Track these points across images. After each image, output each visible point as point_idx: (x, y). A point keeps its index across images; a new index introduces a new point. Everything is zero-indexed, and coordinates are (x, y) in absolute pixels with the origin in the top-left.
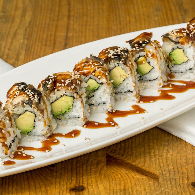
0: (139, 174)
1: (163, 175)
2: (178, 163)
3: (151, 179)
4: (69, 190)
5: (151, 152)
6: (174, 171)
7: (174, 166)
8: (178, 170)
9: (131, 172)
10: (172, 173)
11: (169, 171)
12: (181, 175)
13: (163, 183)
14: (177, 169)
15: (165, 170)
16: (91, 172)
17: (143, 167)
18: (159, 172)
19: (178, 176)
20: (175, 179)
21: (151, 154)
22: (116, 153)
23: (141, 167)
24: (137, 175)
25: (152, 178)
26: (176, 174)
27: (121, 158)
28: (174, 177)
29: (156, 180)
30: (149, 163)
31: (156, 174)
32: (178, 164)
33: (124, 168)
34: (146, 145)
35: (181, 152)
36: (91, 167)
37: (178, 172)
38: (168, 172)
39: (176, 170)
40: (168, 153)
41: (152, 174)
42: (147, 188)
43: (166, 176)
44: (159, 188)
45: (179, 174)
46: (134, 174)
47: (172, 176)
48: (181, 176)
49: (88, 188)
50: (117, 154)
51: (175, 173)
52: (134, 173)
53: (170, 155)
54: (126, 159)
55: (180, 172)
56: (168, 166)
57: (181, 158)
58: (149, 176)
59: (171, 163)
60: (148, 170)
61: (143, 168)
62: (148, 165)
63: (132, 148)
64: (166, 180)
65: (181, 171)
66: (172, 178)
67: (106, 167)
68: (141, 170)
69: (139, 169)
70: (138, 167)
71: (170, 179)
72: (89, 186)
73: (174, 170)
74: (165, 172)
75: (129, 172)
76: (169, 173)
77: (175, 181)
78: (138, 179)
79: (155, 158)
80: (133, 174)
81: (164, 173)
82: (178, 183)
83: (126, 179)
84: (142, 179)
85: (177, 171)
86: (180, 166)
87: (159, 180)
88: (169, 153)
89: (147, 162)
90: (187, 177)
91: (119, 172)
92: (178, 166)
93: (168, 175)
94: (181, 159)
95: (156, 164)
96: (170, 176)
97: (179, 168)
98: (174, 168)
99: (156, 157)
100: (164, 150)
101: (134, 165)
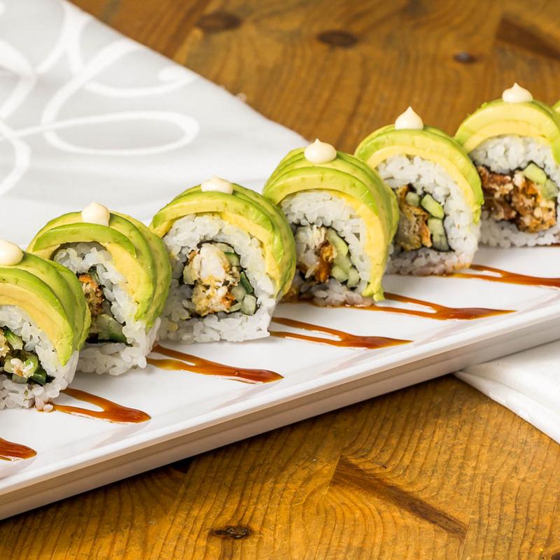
1: (480, 524)
2: (535, 502)
3: (444, 531)
4: (207, 532)
5: (465, 466)
9: (393, 507)
10: (509, 523)
13: (474, 544)
14: (526, 515)
15: (489, 515)
16: (282, 497)
18: (472, 517)
19: (522, 532)
20: (511, 540)
21: (464, 472)
22: (369, 459)
25: (446, 529)
28: (510, 535)
29: (455, 535)
30: (452, 492)
31: (463, 521)
33: (378, 498)
34: (460, 447)
35: (552, 475)
36: (287, 483)
37: (526, 524)
40: (514, 475)
41: (450, 520)
42: (423, 552)
43: (487, 530)
44: (458, 556)
47: (504, 532)
48: (532, 532)
49: (260, 533)
50: (370, 461)
52: (400, 511)
53: (519, 479)
56: (503, 505)
58: (440, 523)
59: (514, 500)
60: (442, 508)
61: (432, 502)
62: (445, 497)
63: (415, 452)
64: (485, 538)
66: (504, 536)
69: (418, 503)
70: (417, 500)
71: (497, 538)
72: (265, 529)
75: (388, 507)
77: (507, 545)
78: (406, 527)
80: (397, 514)
81: (485, 522)
82: (517, 550)
83: (373, 523)
84: (420, 528)
85: (525, 520)
87: (464, 537)
88: (517, 473)
90: (546, 537)
91: (361, 505)
93: (494, 527)
95: (471, 497)
96: (499, 529)
97: (531, 515)
99: (478, 479)
101: (406, 493)
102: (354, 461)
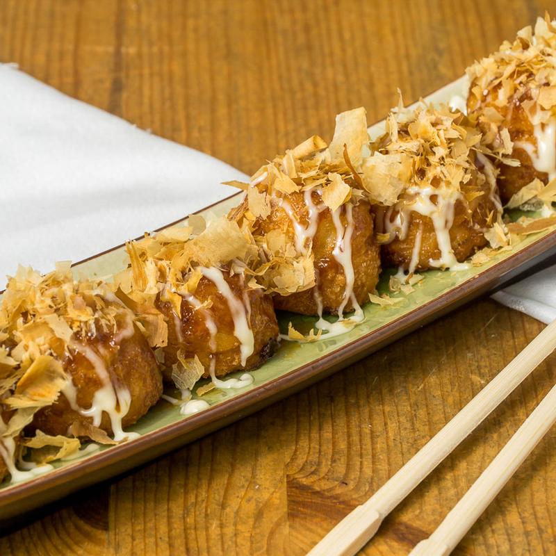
6: (527, 534)
7: (523, 515)
8: (539, 528)
10: (519, 539)
11: (510, 532)
12: (550, 545)
14: (535, 524)
19: (539, 549)
26: (534, 542)
27: (338, 491)
36: (235, 525)
37: (541, 537)
38: (506, 537)
43: (498, 552)
47: (519, 551)
51: (530, 538)
57: (547, 486)
61: (418, 524)
62: (433, 514)
63: (374, 456)
65: (550, 531)
68: (411, 533)
69: (404, 528)
73: (524, 528)
74: (496, 535)
76: (510, 540)
85: (538, 532)
86: (547, 515)
89: (430, 505)
92: (539, 515)
93: (505, 547)
94: (546, 490)
96: (511, 550)
102: (305, 481)
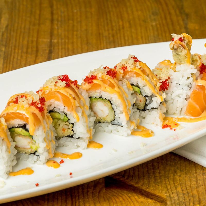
0: (143, 197)
6: (184, 194)
7: (182, 188)
8: (188, 192)
11: (178, 193)
12: (191, 198)
17: (148, 189)
23: (145, 189)
24: (141, 198)
26: (186, 197)
27: (122, 179)
32: (187, 186)
38: (176, 195)
39: (185, 192)
45: (189, 197)
46: (138, 196)
51: (184, 195)
54: (127, 181)
55: (189, 195)
57: (190, 179)
65: (191, 193)
67: (105, 189)
68: (145, 193)
73: (183, 192)
74: (173, 194)
76: (178, 196)
79: (160, 180)
86: (190, 188)
89: (152, 184)
92: (188, 188)
94: (190, 181)
98: (182, 191)
100: (170, 170)
